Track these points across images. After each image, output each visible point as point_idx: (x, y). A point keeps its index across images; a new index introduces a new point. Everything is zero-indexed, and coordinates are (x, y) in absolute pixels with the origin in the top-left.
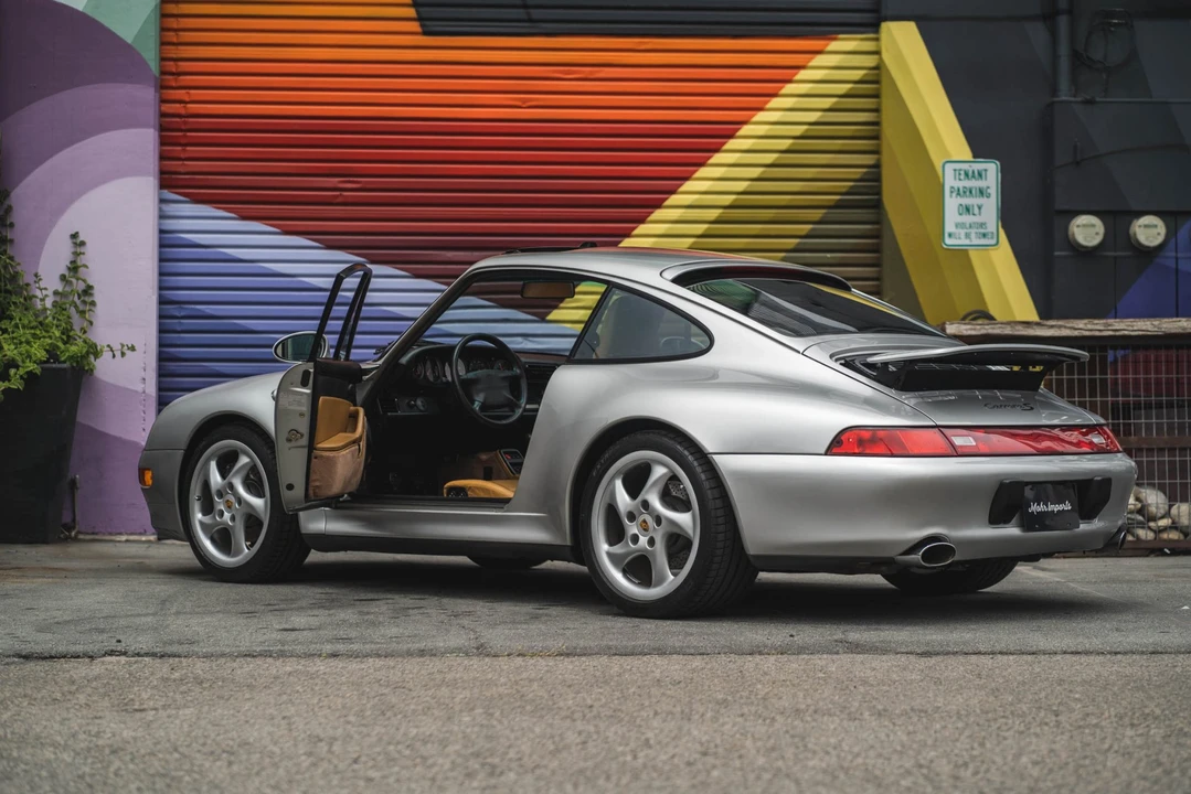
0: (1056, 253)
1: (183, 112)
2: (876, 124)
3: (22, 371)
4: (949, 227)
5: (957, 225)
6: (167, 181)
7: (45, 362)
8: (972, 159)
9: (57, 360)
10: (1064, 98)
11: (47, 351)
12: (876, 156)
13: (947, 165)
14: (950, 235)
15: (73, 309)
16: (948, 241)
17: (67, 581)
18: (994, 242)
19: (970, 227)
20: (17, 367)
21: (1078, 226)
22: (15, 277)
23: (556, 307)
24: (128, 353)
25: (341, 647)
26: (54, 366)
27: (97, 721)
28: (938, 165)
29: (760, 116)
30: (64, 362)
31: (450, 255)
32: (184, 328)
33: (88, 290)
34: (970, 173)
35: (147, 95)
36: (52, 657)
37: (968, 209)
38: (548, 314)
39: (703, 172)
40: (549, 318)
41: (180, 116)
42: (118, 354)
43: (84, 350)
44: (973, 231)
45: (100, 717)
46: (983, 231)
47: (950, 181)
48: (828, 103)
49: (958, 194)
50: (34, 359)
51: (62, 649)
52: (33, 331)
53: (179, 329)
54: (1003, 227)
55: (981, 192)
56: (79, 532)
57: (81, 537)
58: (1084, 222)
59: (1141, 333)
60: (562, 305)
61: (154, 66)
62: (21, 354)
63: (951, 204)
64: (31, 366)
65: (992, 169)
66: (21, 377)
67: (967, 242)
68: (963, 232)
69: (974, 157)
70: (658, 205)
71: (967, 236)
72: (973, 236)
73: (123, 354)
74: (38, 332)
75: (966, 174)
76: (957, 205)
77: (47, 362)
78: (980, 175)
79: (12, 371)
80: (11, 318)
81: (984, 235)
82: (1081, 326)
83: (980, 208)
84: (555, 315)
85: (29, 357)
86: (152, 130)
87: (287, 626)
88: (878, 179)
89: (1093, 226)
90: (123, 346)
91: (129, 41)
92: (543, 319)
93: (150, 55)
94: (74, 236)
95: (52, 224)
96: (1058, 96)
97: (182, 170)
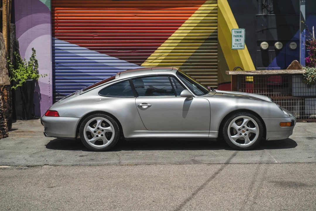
0: (258, 50)
1: (57, 19)
2: (217, 20)
3: (22, 82)
4: (233, 44)
5: (235, 44)
6: (53, 35)
7: (27, 79)
8: (238, 28)
9: (30, 78)
10: (260, 15)
11: (27, 76)
12: (217, 27)
13: (233, 30)
14: (233, 46)
15: (33, 66)
16: (233, 48)
17: (35, 137)
18: (243, 47)
19: (238, 44)
20: (21, 81)
21: (262, 44)
22: (19, 58)
23: (143, 63)
24: (46, 76)
25: (91, 163)
26: (29, 80)
27: (44, 191)
28: (231, 30)
29: (190, 18)
30: (32, 79)
31: (119, 51)
32: (58, 69)
33: (36, 61)
34: (238, 32)
35: (49, 16)
36: (33, 166)
37: (237, 40)
38: (141, 64)
39: (177, 31)
40: (141, 65)
41: (56, 20)
42: (43, 77)
43: (36, 76)
44: (239, 45)
45: (45, 190)
46: (241, 45)
47: (233, 34)
48: (206, 15)
49: (235, 37)
50: (24, 79)
51: (35, 164)
52: (24, 72)
53: (57, 69)
54: (246, 44)
55: (241, 36)
56: (35, 116)
57: (36, 117)
58: (264, 44)
59: (273, 74)
60: (144, 62)
61: (50, 9)
62: (22, 78)
63: (234, 39)
64: (24, 81)
65: (243, 31)
66: (22, 83)
67: (237, 48)
68: (236, 45)
69: (239, 28)
70: (167, 39)
71: (237, 46)
72: (239, 46)
73: (44, 76)
74: (25, 72)
75: (237, 32)
76: (235, 39)
77: (28, 79)
78: (240, 32)
79: (20, 82)
80: (19, 69)
81: (241, 46)
82: (259, 72)
83: (240, 40)
84: (143, 64)
85: (23, 78)
86: (50, 24)
87: (81, 155)
88: (217, 32)
89: (266, 44)
90: (44, 75)
91: (44, 3)
92: (140, 65)
93: (49, 6)
94: (33, 49)
95: (28, 46)
96: (258, 14)
97: (57, 32)
